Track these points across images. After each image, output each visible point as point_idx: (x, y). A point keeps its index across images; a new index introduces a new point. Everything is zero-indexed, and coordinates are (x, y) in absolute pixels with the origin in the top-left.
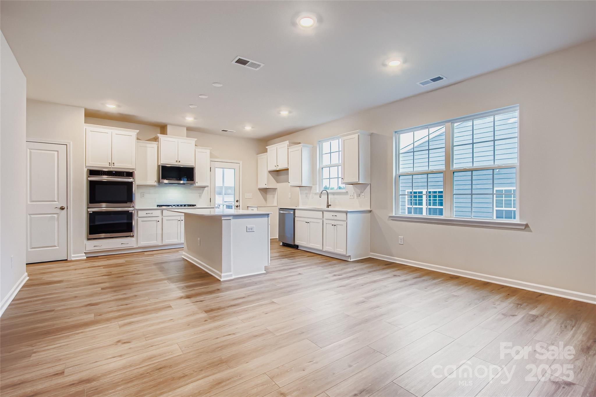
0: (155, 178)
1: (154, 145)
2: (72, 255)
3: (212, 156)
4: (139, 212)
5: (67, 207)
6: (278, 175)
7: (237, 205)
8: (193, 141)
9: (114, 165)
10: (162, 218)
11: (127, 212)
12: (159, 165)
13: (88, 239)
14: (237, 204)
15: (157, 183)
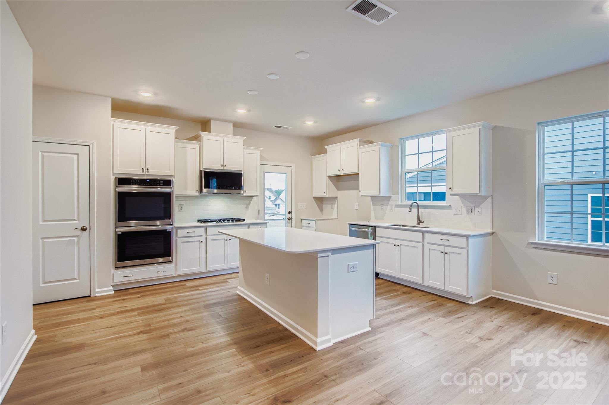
0: (197, 187)
1: (195, 145)
2: (97, 290)
3: (262, 158)
4: (178, 230)
5: (90, 226)
6: (338, 181)
7: (289, 218)
8: (240, 140)
9: (148, 172)
10: (206, 238)
11: (165, 231)
12: (201, 171)
13: (115, 268)
14: (289, 216)
15: (198, 192)
